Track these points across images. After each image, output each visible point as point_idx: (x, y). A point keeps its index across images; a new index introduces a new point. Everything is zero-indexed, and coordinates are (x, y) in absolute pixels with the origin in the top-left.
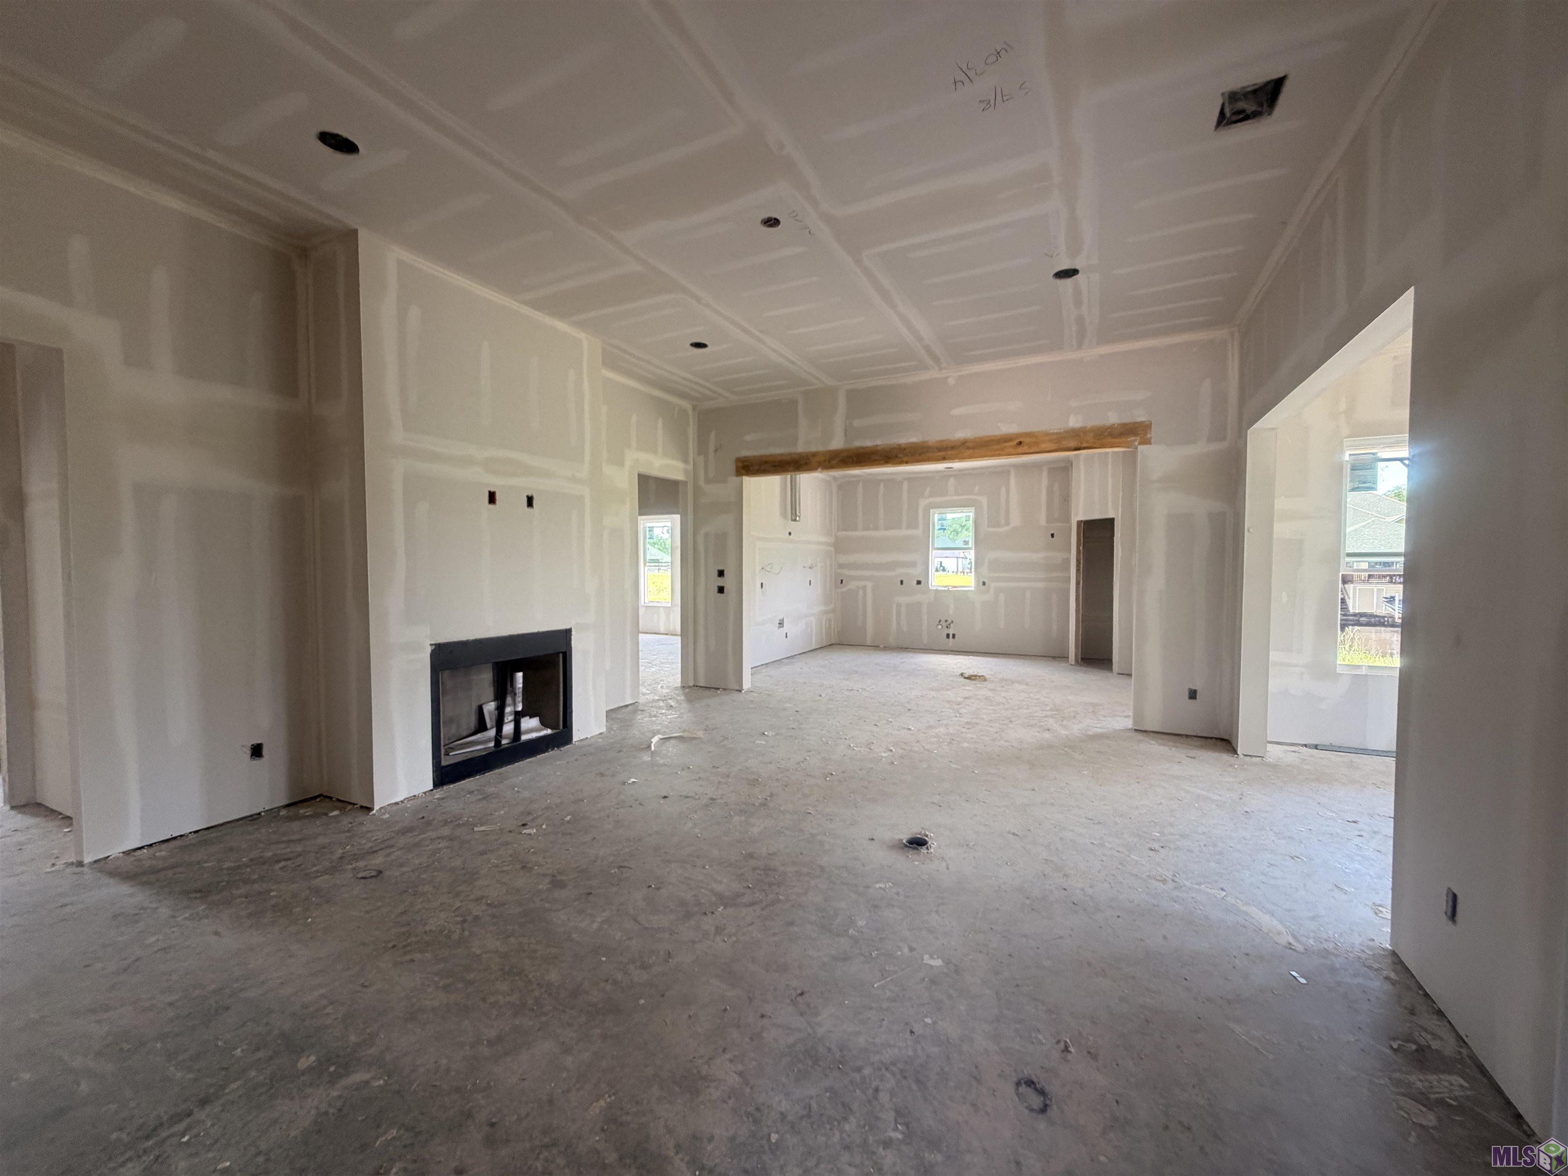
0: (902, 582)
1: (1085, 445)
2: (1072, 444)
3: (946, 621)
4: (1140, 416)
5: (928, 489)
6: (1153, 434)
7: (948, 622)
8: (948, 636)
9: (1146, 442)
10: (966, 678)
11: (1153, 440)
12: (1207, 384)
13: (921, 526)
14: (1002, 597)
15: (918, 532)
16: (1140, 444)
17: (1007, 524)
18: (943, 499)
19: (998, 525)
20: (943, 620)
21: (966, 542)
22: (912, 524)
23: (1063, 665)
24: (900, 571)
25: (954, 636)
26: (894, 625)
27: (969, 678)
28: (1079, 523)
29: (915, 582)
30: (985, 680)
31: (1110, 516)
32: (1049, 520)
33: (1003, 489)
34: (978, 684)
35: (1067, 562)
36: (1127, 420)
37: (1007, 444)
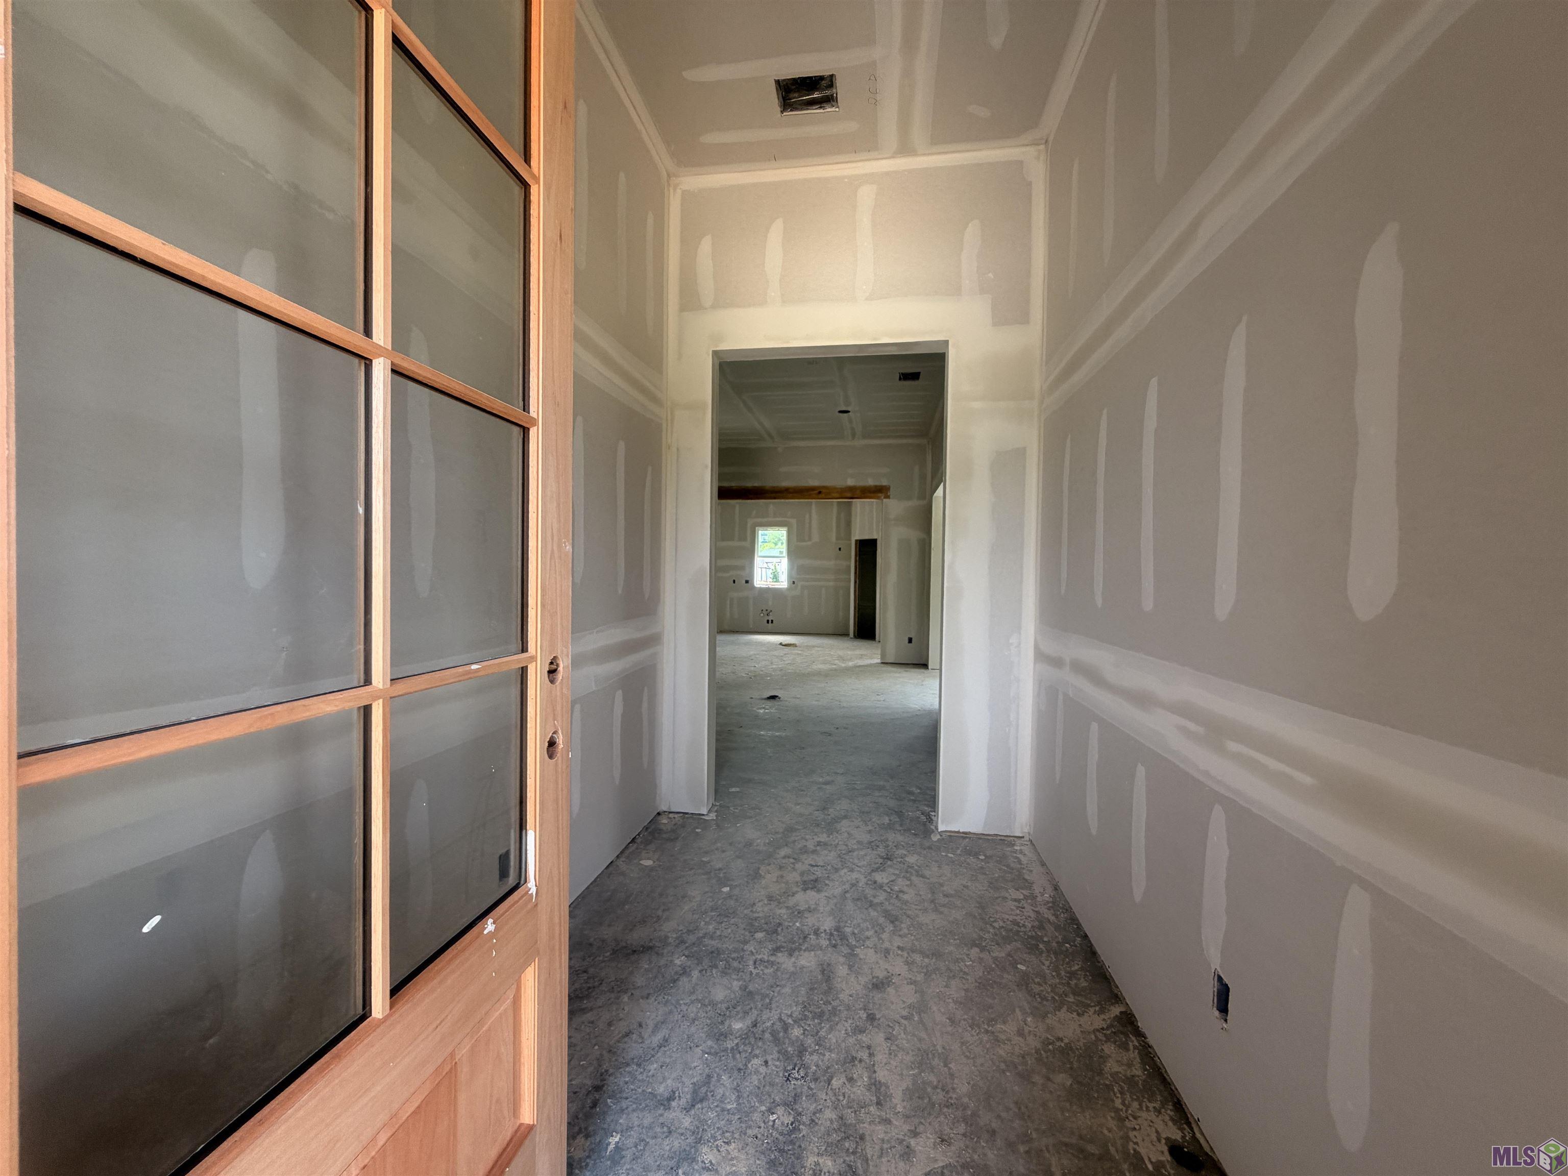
0: (734, 582)
1: (856, 496)
2: (849, 495)
3: (767, 610)
4: (884, 482)
5: (754, 512)
6: (892, 492)
7: (768, 611)
8: (768, 621)
9: (888, 497)
10: (783, 645)
11: (891, 497)
12: (916, 469)
13: (749, 539)
14: (806, 592)
15: (746, 544)
16: (884, 498)
17: (810, 539)
18: (765, 520)
19: (804, 541)
20: (764, 610)
21: (781, 552)
22: (743, 538)
23: (846, 638)
24: (731, 573)
25: (772, 621)
26: (728, 614)
27: (785, 645)
28: (856, 541)
29: (744, 582)
30: (796, 646)
31: (875, 537)
32: (837, 539)
33: (807, 516)
34: (792, 648)
35: (849, 567)
36: (878, 484)
37: (812, 492)
